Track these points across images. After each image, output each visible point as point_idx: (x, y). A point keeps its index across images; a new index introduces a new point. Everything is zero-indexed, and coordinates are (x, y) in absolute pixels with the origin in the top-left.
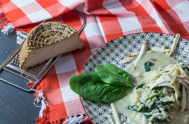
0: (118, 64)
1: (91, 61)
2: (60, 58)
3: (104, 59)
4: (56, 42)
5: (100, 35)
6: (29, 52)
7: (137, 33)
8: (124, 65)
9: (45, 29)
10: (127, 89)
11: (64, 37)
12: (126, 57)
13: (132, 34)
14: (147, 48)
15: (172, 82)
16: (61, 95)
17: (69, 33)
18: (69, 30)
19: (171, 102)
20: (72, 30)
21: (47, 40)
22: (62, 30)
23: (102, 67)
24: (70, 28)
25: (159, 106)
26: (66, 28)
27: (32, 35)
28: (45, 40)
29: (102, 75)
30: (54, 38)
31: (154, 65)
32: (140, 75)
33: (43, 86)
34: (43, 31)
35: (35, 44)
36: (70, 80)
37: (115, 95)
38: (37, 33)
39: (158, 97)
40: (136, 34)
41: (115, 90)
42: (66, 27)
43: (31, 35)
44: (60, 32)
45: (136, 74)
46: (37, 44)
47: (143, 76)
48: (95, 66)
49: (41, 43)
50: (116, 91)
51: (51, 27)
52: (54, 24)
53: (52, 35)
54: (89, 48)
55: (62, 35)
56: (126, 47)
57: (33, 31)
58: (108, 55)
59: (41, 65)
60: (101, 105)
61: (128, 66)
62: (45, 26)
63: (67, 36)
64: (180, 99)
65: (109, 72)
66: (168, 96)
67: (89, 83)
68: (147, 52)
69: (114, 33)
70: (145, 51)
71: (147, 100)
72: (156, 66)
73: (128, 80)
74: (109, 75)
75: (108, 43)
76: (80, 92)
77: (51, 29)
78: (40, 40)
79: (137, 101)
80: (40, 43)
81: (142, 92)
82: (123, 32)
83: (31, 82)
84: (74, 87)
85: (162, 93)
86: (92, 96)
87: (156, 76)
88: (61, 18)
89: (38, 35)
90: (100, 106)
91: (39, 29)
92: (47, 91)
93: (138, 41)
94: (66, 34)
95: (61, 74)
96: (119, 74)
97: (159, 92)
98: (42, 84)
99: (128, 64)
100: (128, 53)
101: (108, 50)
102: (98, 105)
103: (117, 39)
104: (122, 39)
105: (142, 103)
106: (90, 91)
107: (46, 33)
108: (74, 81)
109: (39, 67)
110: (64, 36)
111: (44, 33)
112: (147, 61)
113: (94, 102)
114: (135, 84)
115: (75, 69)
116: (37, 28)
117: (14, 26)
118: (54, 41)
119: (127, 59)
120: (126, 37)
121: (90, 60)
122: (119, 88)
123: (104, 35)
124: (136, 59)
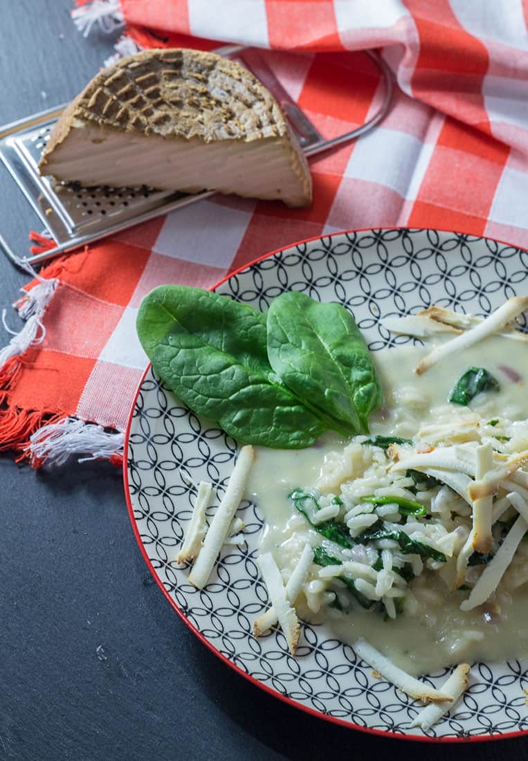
0: (376, 322)
1: (280, 267)
2: (206, 202)
3: (336, 279)
4: (191, 138)
5: (399, 192)
6: (72, 128)
7: (517, 249)
8: (391, 339)
9: (185, 72)
10: (335, 429)
11: (231, 133)
12: (422, 313)
13: (496, 242)
14: (521, 321)
15: (480, 483)
16: (110, 333)
17: (260, 126)
18: (264, 118)
19: (437, 555)
20: (272, 122)
21: (164, 113)
22: (240, 104)
23: (306, 305)
24: (271, 110)
25: (386, 543)
26: (258, 105)
27: (119, 72)
28: (158, 114)
29: (278, 334)
30: (196, 120)
31: (498, 390)
32: (416, 403)
33: (76, 269)
34: (172, 77)
35: (110, 107)
36: (151, 296)
37: (277, 427)
38: (144, 73)
39: (405, 510)
40: (513, 247)
41: (286, 409)
42: (262, 100)
43: (115, 72)
44: (230, 111)
45: (405, 392)
46: (121, 111)
47: (429, 413)
48: (285, 288)
49: (135, 115)
50: (289, 413)
51: (207, 75)
52: (224, 69)
53: (195, 105)
54: (322, 219)
55: (230, 122)
56: (446, 275)
57: (133, 62)
58: (361, 273)
59: (120, 195)
60: (208, 435)
61: (406, 349)
62: (192, 61)
63: (245, 136)
64: (479, 559)
65: (314, 336)
66: (445, 526)
67: (216, 339)
68: (510, 331)
69: (455, 209)
70: (503, 325)
71: (362, 500)
72: (501, 399)
73: (358, 396)
74: (301, 346)
75: (384, 231)
76: (159, 351)
77: (205, 82)
78: (138, 105)
79: (333, 485)
80: (131, 112)
81: (375, 465)
82: (489, 218)
83: (49, 236)
84: (150, 321)
85: (427, 503)
86: (191, 388)
87: (456, 434)
88: (309, 64)
89: (143, 85)
90: (204, 435)
91: (161, 61)
92: (77, 292)
93: (504, 279)
94: (247, 125)
95: (165, 260)
96: (341, 358)
97: (421, 495)
98: (76, 260)
99: (412, 340)
100: (440, 306)
101: (370, 257)
102: (197, 428)
103: (428, 230)
104: (446, 242)
105: (339, 502)
106: (199, 366)
107: (176, 88)
108: (164, 305)
109: (107, 196)
110: (233, 131)
111: (172, 84)
112: (480, 367)
113: (189, 412)
114: (377, 424)
115: (224, 267)
116: (156, 57)
117: (125, 13)
118: (186, 132)
119: (417, 323)
120: (467, 244)
121: (279, 262)
122: (306, 409)
123: (412, 196)
124: (451, 338)
